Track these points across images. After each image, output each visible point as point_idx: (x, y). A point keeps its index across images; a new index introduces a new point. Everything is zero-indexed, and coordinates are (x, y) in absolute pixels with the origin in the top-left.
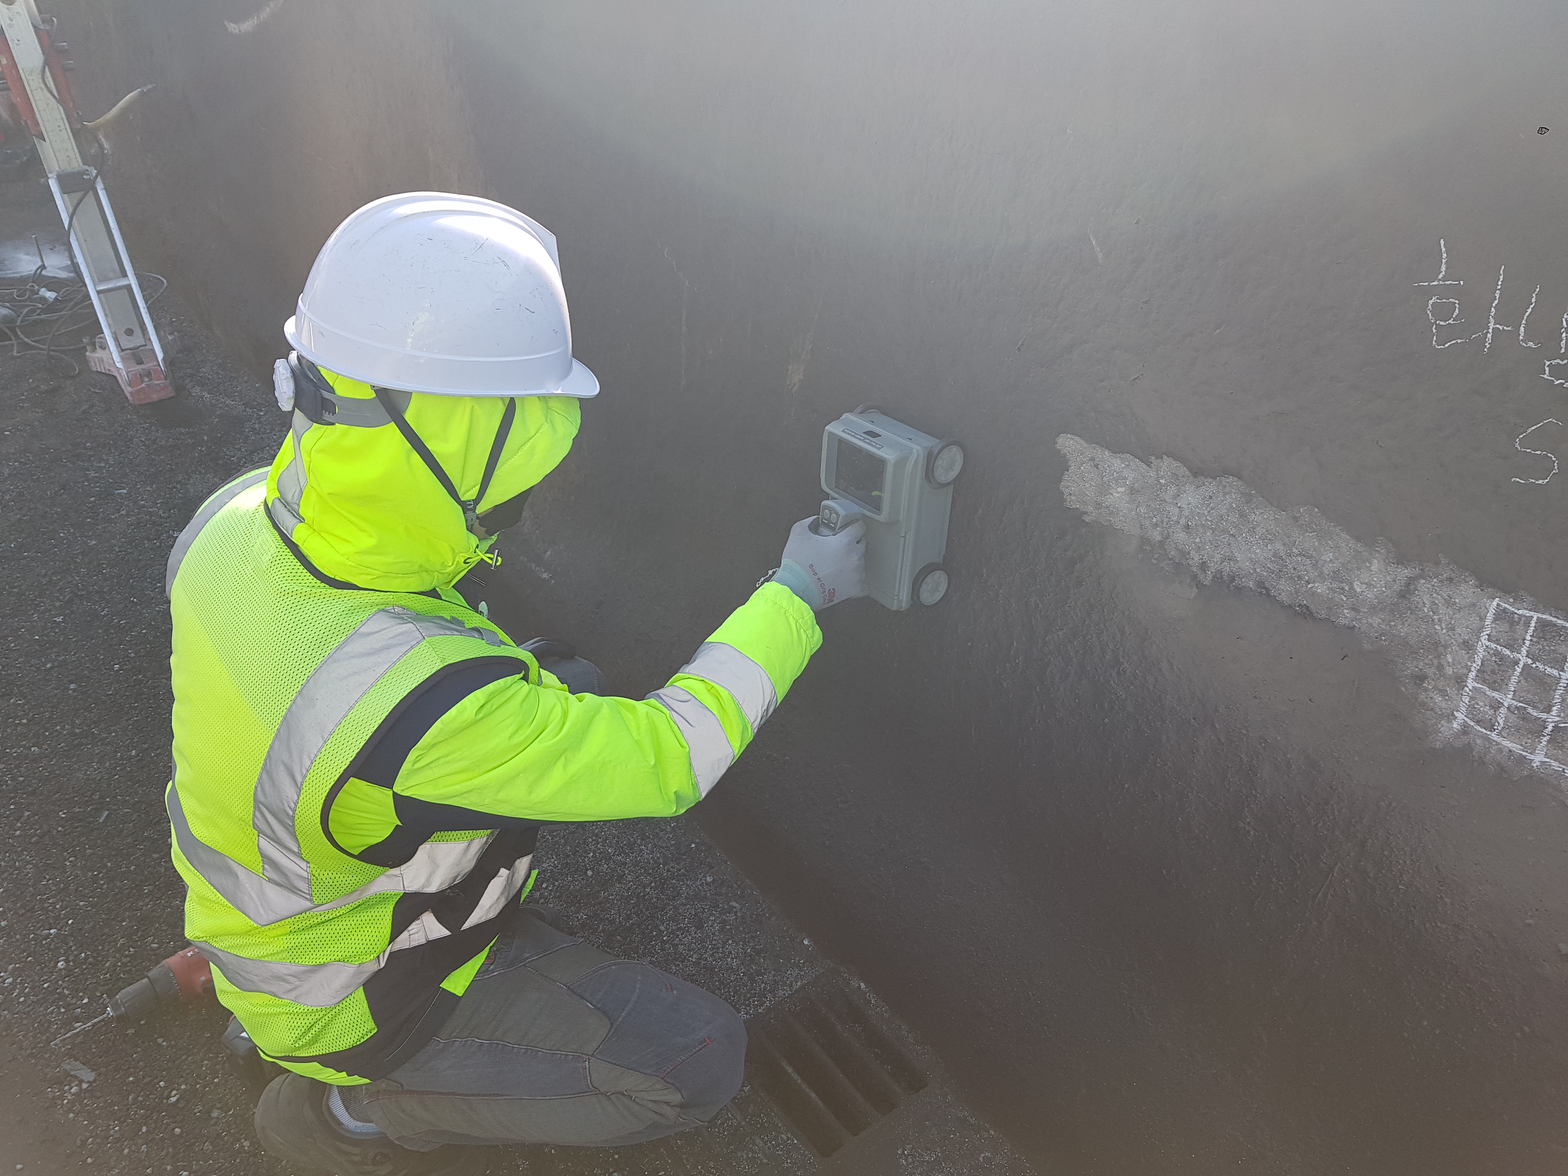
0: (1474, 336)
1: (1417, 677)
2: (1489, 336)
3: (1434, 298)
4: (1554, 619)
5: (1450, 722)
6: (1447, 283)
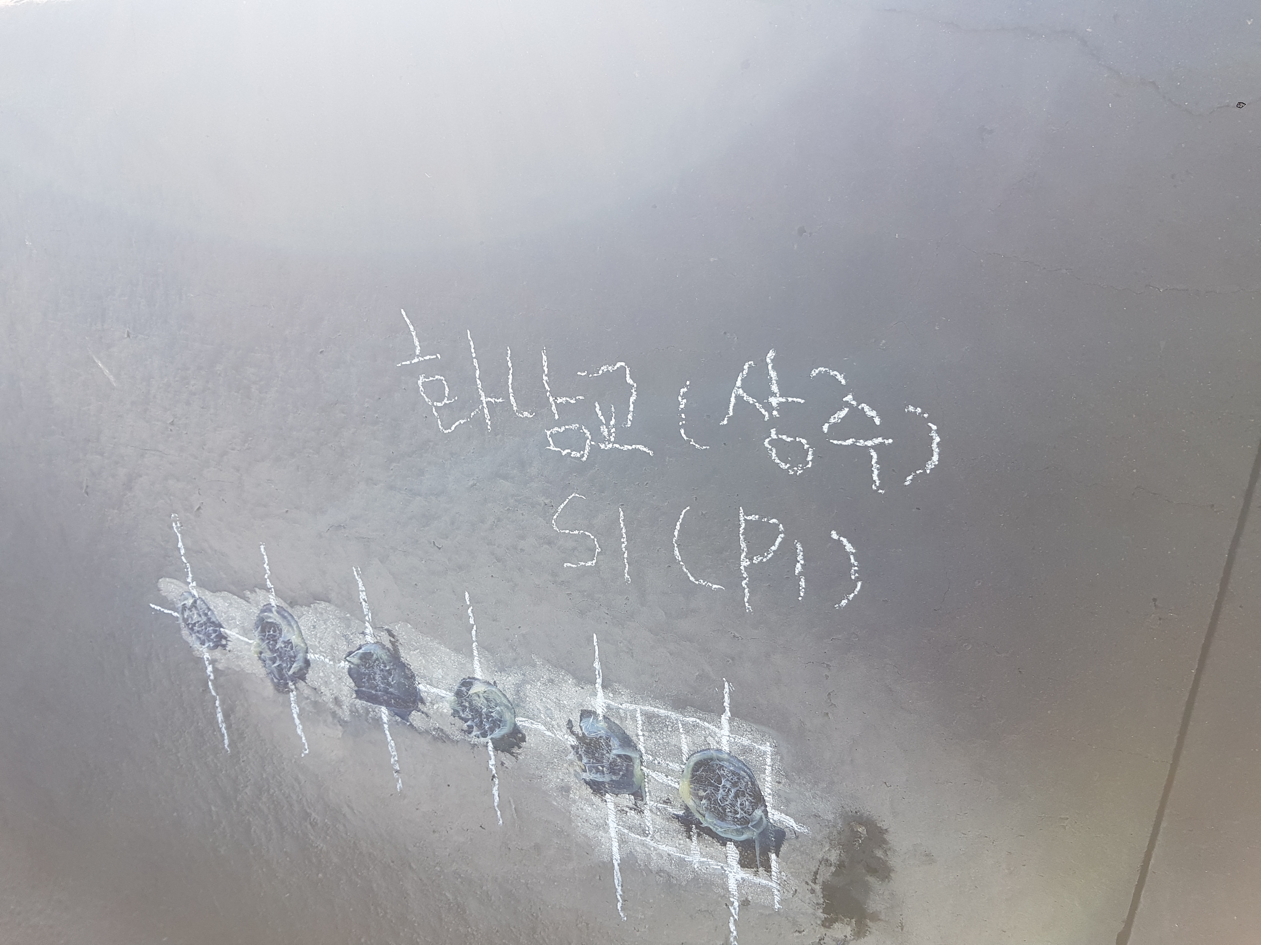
0: (473, 414)
2: (486, 411)
3: (421, 378)
4: (656, 710)
5: (607, 832)
6: (427, 358)
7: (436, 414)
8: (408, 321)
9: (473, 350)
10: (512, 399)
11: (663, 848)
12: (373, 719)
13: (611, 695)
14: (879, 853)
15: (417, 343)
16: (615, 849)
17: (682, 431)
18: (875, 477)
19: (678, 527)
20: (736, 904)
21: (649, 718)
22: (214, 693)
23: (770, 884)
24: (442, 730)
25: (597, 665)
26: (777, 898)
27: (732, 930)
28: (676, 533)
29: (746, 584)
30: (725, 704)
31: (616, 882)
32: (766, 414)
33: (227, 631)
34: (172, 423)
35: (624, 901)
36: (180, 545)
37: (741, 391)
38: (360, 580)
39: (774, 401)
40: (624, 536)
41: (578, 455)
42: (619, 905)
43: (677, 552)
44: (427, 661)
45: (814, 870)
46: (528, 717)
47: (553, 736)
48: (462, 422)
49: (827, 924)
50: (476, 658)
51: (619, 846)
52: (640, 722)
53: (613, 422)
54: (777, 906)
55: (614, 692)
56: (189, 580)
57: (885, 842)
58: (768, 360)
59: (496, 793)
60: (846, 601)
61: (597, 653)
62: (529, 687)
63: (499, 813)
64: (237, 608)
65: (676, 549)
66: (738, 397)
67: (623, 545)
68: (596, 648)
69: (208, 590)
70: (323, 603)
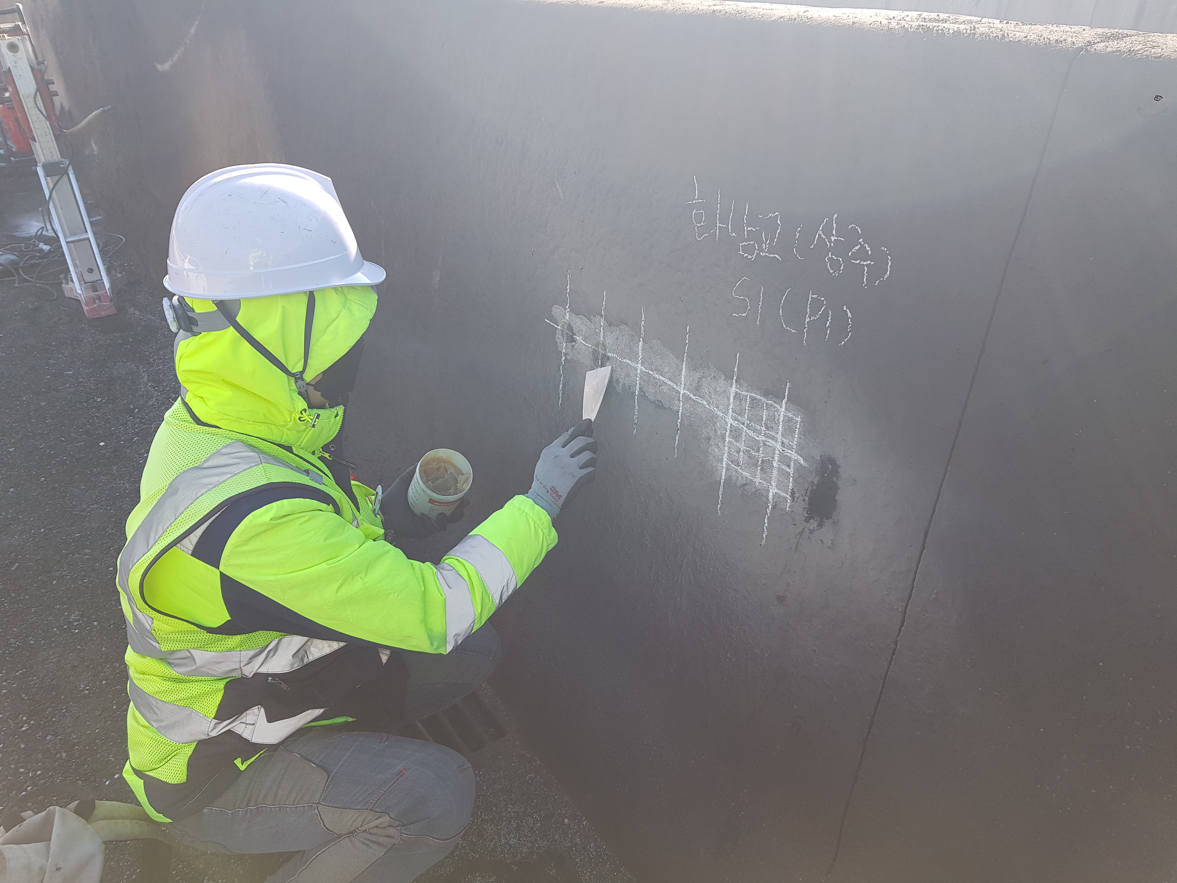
0: (712, 231)
1: (707, 438)
2: (718, 231)
3: (694, 211)
4: (756, 396)
5: (722, 463)
6: (699, 201)
7: (696, 230)
8: (696, 182)
9: (719, 199)
10: (730, 226)
11: (745, 473)
12: (632, 393)
13: (739, 386)
14: (835, 480)
15: (697, 193)
16: (723, 474)
17: (795, 249)
18: (865, 280)
19: (784, 299)
20: (770, 507)
21: (753, 399)
22: (561, 373)
23: (787, 496)
24: (661, 402)
25: (736, 369)
26: (788, 505)
27: (766, 522)
28: (782, 302)
29: (806, 331)
30: (786, 394)
31: (720, 492)
32: (829, 244)
33: (577, 337)
34: (582, 221)
35: (721, 504)
36: (568, 287)
37: (821, 232)
38: (643, 315)
39: (833, 238)
40: (761, 301)
41: (751, 257)
42: (719, 506)
43: (781, 312)
44: (663, 362)
45: (806, 488)
46: (700, 397)
47: (709, 408)
48: (706, 235)
49: (807, 520)
50: (685, 362)
51: (726, 472)
52: (748, 402)
53: (768, 242)
54: (788, 509)
55: (740, 384)
56: (567, 307)
57: (838, 473)
58: (834, 218)
59: (677, 439)
60: (843, 342)
61: (737, 363)
62: (704, 380)
63: (676, 450)
64: (585, 325)
65: (781, 310)
66: (820, 235)
67: (760, 306)
68: (738, 360)
69: (575, 314)
70: (624, 325)
